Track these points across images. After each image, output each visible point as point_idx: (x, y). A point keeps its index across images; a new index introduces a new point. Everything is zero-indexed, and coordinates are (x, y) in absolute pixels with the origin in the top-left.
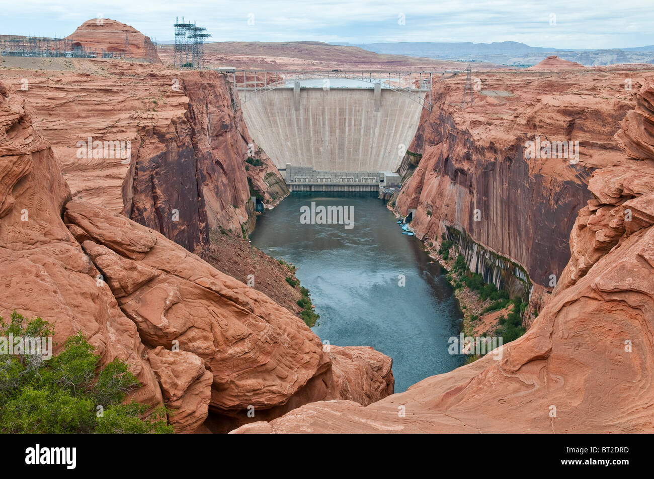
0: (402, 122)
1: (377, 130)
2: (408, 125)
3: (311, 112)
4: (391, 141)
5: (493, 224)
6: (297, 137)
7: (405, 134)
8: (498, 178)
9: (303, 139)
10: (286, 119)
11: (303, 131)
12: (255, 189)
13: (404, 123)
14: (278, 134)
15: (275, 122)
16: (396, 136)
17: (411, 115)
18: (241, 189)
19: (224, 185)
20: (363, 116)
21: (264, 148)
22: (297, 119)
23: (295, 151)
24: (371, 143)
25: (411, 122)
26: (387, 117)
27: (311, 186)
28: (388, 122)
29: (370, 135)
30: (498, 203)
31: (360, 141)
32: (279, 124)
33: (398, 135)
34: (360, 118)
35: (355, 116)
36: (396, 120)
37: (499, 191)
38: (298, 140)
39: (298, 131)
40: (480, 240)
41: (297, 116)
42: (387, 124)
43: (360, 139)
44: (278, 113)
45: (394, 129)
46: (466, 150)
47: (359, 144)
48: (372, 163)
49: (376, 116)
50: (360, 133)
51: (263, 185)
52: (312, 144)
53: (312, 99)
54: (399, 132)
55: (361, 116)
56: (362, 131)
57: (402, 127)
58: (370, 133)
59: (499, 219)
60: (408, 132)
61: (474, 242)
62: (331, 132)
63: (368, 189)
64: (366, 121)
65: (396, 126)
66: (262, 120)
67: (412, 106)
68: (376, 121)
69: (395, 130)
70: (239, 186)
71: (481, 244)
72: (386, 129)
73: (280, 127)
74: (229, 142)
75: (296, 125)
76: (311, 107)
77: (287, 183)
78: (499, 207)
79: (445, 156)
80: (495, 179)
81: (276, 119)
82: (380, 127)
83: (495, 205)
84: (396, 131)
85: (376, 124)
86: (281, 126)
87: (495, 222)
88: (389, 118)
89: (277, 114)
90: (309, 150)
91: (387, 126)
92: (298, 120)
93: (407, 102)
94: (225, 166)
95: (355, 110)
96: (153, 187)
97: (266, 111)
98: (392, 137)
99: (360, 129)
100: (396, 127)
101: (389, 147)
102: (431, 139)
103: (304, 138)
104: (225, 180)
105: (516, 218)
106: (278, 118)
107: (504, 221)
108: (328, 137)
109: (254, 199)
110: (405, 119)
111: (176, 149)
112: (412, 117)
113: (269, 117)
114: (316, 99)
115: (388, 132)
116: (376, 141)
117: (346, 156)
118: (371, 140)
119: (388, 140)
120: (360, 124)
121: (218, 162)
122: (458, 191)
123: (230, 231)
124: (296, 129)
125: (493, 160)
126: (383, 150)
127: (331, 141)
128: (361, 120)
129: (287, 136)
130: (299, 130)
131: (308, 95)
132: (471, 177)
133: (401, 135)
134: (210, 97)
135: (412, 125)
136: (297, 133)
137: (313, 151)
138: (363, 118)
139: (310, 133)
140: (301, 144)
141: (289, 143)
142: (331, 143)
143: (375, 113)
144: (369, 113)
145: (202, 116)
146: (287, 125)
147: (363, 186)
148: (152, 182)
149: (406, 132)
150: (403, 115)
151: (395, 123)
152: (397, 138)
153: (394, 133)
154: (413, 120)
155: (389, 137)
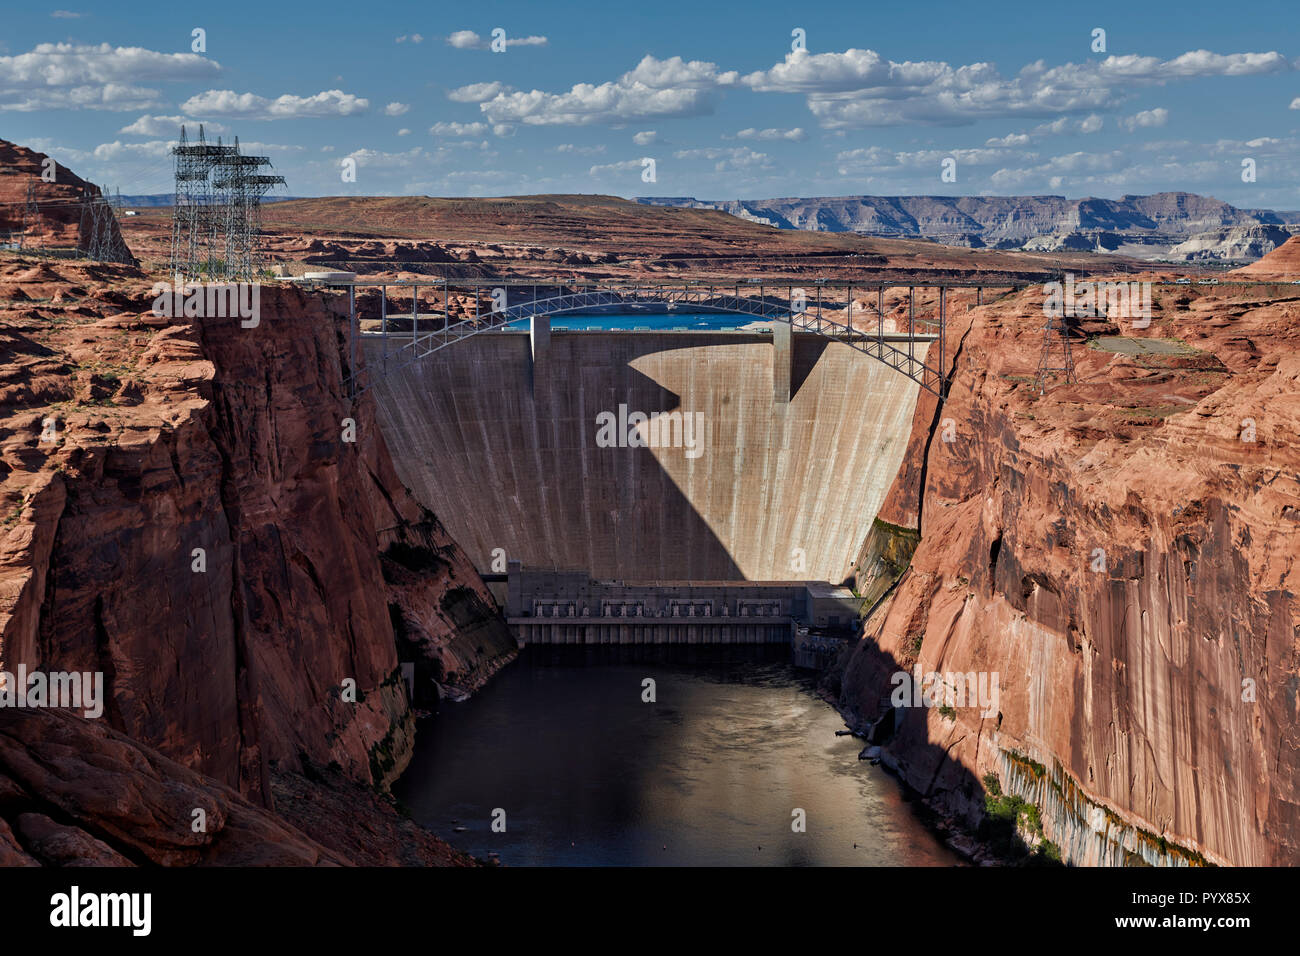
0: (860, 431)
1: (783, 458)
2: (876, 442)
3: (581, 401)
4: (824, 490)
5: (1147, 742)
6: (540, 478)
7: (867, 469)
8: (1155, 600)
9: (558, 488)
10: (507, 427)
11: (558, 462)
12: (413, 637)
13: (863, 436)
14: (484, 470)
15: (475, 435)
16: (842, 472)
17: (885, 411)
18: (369, 638)
19: (318, 628)
20: (740, 416)
21: (440, 513)
22: (539, 423)
23: (535, 519)
24: (764, 497)
25: (884, 430)
26: (814, 418)
27: (583, 628)
28: (815, 433)
29: (761, 473)
30: (1160, 679)
31: (731, 491)
32: (486, 442)
33: (847, 473)
34: (730, 420)
35: (715, 415)
36: (840, 427)
37: (1161, 639)
38: (543, 489)
39: (544, 463)
40: (1107, 795)
41: (539, 415)
42: (814, 438)
43: (732, 485)
44: (483, 406)
45: (834, 452)
46: (1055, 518)
47: (731, 498)
48: (770, 558)
49: (778, 417)
50: (731, 464)
51: (434, 626)
52: (586, 502)
53: (585, 365)
54: (851, 462)
55: (734, 413)
56: (738, 460)
57: (860, 449)
58: (762, 464)
59: (1163, 728)
60: (876, 461)
61: (1088, 800)
62: (643, 464)
63: (759, 638)
64: (751, 429)
65: (840, 442)
66: (436, 429)
67: (887, 383)
68: (780, 430)
69: (838, 458)
70: (365, 628)
71: (1112, 807)
72: (811, 455)
73: (488, 449)
74: (334, 494)
75: (536, 443)
76: (582, 389)
77: (511, 621)
78: (1160, 691)
79: (993, 534)
80: (1145, 604)
81: (478, 425)
82: (792, 447)
83: (1148, 685)
84: (841, 461)
85: (779, 439)
86: (491, 447)
87: (1150, 736)
88: (817, 421)
89: (480, 410)
90: (576, 516)
91: (812, 449)
92: (543, 428)
93: (872, 373)
94: (320, 571)
95: (715, 396)
96: (102, 637)
97: (447, 401)
98: (827, 480)
99: (733, 454)
100: (839, 449)
101: (819, 508)
102: (948, 483)
103: (563, 483)
104: (320, 612)
105: (1215, 725)
106: (482, 424)
107: (1180, 735)
108: (635, 479)
109: (409, 669)
110: (866, 423)
111: (173, 519)
112: (889, 418)
113: (455, 420)
114: (598, 363)
115: (817, 464)
116: (779, 490)
117: (690, 535)
118: (765, 488)
119: (819, 487)
120: (732, 440)
121: (299, 557)
122: (1036, 642)
123: (334, 766)
124: (537, 455)
125: (1138, 546)
126: (800, 518)
127: (645, 490)
128: (734, 428)
129: (509, 475)
130: (547, 456)
131: (573, 354)
132: (1074, 600)
133: (856, 471)
134: (279, 364)
135: (889, 440)
136: (540, 468)
137: (588, 520)
138: (740, 420)
139: (579, 464)
140: (552, 499)
141: (516, 499)
142: (643, 497)
143: (777, 404)
144: (759, 406)
145: (254, 420)
146: (510, 445)
147: (745, 626)
148: (98, 621)
149: (870, 462)
150: (860, 409)
151: (837, 435)
152: (844, 480)
153: (835, 467)
154: (892, 426)
155: (820, 478)
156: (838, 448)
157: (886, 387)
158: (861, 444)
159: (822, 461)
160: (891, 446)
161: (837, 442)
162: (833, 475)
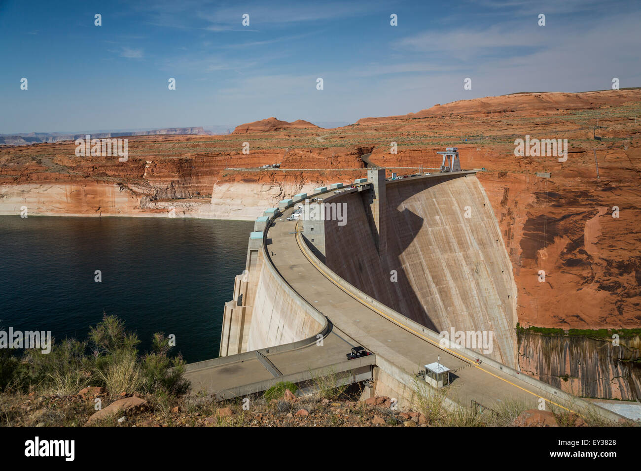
0: (444, 264)
7: (475, 293)
13: (449, 266)
16: (452, 304)
17: (454, 241)
25: (466, 257)
33: (457, 301)
36: (424, 263)
45: (434, 289)
54: (454, 292)
57: (455, 279)
60: (478, 284)
65: (433, 277)
67: (437, 218)
110: (446, 256)
133: (465, 296)
149: (473, 285)
150: (431, 245)
151: (427, 271)
152: (458, 307)
153: (443, 300)
154: (471, 252)
155: (437, 315)
156: (434, 282)
157: (439, 221)
158: (452, 273)
159: (429, 299)
160: (482, 268)
161: (430, 278)
162: (446, 308)
